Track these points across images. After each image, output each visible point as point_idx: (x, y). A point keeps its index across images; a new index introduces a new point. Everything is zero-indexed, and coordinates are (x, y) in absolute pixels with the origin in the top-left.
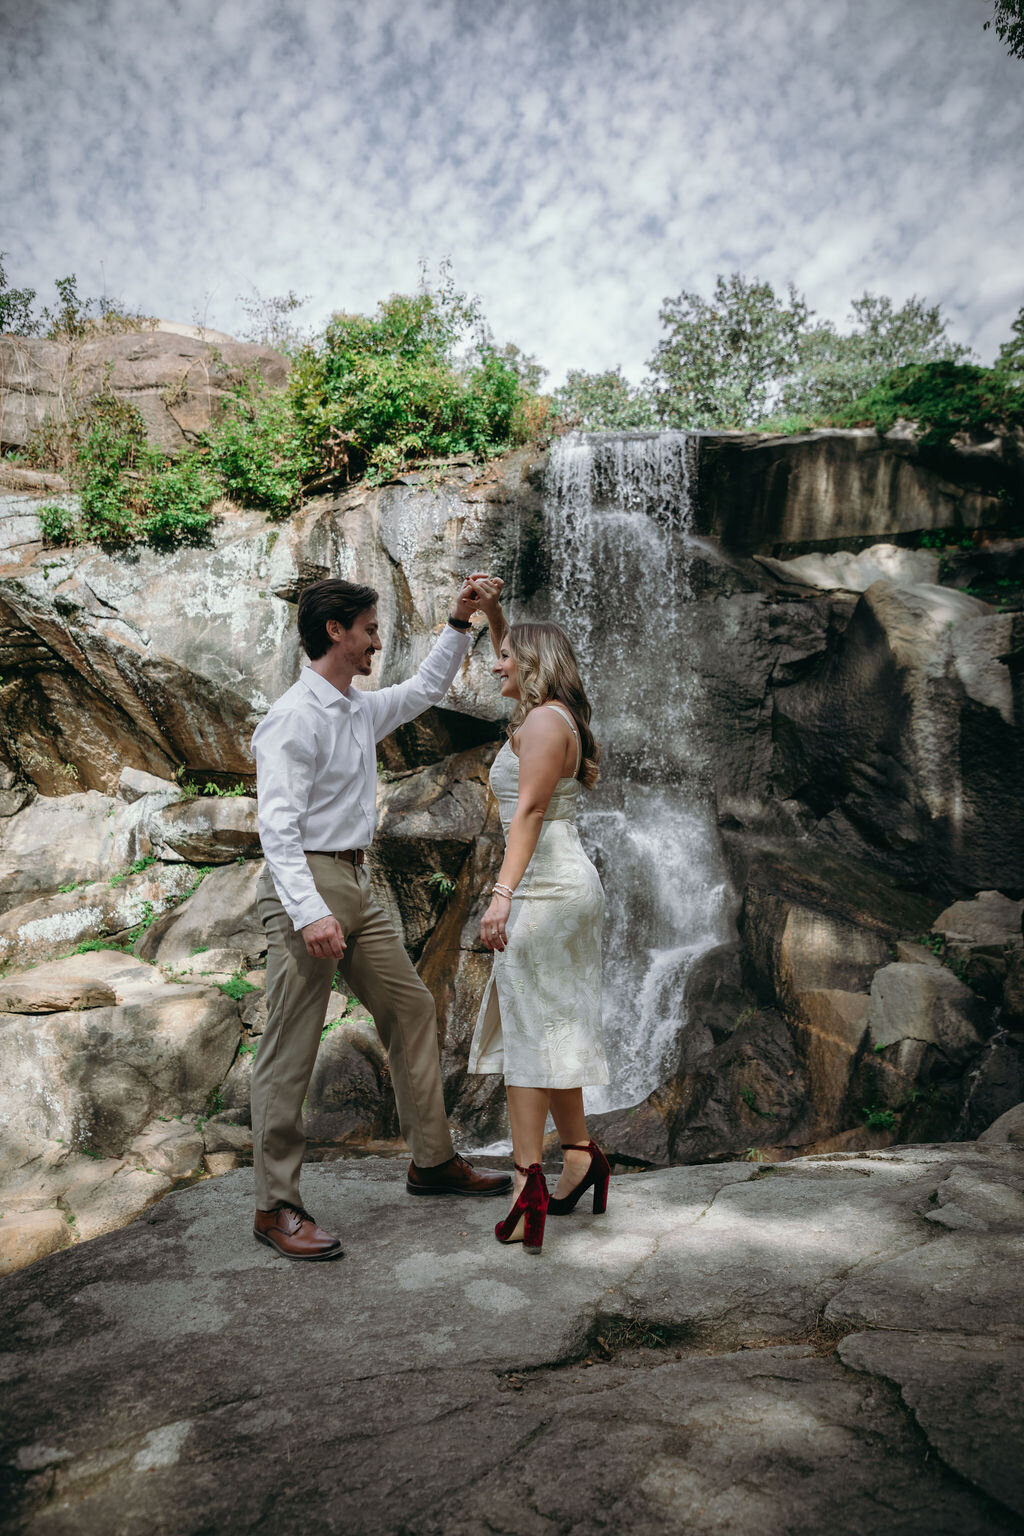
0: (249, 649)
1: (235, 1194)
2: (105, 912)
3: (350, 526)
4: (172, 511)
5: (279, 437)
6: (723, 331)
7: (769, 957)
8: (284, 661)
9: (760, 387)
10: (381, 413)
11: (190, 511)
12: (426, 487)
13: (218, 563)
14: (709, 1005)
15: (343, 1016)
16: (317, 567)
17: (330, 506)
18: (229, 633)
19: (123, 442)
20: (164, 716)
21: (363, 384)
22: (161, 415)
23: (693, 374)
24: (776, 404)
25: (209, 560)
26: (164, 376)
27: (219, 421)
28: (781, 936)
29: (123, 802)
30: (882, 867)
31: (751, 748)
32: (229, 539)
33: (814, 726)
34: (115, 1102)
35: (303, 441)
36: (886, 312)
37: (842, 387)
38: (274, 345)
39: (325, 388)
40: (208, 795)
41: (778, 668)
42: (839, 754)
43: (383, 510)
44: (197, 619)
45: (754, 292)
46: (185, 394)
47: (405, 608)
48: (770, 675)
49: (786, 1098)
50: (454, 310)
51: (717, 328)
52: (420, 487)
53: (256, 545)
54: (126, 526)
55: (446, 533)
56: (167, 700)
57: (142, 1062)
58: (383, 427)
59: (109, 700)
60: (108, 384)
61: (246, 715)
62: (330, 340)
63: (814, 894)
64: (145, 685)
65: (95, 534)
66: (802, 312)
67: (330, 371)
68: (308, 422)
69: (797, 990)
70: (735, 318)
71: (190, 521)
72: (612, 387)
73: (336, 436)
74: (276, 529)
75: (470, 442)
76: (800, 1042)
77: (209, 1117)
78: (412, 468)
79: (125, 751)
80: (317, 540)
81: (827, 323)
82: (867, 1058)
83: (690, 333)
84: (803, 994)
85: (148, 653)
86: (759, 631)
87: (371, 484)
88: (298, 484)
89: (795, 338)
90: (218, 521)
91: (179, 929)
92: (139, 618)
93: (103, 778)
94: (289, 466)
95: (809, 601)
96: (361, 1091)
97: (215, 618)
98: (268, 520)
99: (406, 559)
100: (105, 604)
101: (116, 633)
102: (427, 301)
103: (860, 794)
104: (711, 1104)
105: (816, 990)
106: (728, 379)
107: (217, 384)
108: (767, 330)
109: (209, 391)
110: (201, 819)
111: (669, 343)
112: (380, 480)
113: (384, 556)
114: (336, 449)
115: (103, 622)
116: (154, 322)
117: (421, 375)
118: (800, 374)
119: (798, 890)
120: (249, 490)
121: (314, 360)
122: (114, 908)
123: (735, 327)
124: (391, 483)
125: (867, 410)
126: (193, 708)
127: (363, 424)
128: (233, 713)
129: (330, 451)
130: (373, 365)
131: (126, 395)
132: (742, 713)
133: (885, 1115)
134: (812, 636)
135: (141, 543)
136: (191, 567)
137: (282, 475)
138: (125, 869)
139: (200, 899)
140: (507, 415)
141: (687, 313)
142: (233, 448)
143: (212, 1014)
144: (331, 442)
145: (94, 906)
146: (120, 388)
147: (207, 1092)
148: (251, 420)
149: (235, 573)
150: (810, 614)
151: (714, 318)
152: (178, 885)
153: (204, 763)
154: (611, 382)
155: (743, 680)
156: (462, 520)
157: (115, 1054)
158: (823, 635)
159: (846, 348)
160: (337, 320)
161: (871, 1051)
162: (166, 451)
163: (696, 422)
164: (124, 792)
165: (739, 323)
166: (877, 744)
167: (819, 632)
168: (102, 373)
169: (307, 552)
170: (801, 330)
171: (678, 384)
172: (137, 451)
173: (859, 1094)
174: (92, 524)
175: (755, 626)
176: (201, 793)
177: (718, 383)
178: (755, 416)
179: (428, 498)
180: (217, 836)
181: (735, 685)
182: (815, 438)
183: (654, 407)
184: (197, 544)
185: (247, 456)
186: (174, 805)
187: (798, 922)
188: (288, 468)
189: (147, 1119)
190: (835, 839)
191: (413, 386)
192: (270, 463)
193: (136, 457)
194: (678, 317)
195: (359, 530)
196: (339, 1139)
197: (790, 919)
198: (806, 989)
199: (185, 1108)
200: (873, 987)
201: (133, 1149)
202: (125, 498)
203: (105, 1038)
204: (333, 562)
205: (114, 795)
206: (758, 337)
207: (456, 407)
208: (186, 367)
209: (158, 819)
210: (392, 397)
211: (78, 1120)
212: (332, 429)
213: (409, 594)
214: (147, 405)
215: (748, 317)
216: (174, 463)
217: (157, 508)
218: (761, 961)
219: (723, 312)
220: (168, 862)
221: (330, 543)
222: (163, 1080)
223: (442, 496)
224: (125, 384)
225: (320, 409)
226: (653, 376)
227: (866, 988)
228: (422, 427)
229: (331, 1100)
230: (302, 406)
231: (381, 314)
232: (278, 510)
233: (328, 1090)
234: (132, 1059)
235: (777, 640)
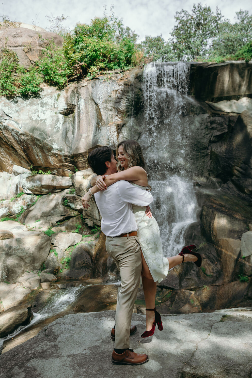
0: (52, 130)
1: (70, 326)
2: (9, 209)
3: (82, 92)
4: (28, 87)
5: (61, 63)
6: (194, 23)
7: (210, 228)
8: (63, 133)
9: (205, 41)
10: (92, 56)
11: (33, 87)
12: (106, 80)
13: (42, 103)
14: (191, 241)
15: (81, 241)
16: (72, 105)
17: (76, 86)
18: (46, 125)
19: (12, 65)
20: (26, 150)
21: (87, 47)
22: (23, 55)
23: (184, 37)
24: (210, 46)
25: (39, 102)
26: (24, 43)
27: (42, 58)
28: (214, 222)
29: (14, 175)
30: (243, 199)
31: (204, 162)
32: (45, 95)
33: (223, 155)
34: (14, 267)
35: (68, 65)
36: (247, 16)
37: (231, 41)
38: (58, 33)
39: (75, 48)
40: (40, 174)
41: (212, 137)
42: (231, 164)
43: (93, 87)
44: (36, 120)
45: (205, 10)
46: (31, 49)
47: (99, 118)
48: (210, 139)
49: (215, 271)
50: (114, 23)
51: (193, 22)
52: (104, 80)
53: (54, 97)
54: (14, 91)
55: (112, 95)
56: (27, 145)
57: (22, 255)
58: (93, 61)
59: (9, 145)
60: (6, 45)
61: (51, 150)
62: (76, 32)
63: (223, 208)
64: (20, 141)
65: (4, 93)
66: (220, 16)
67: (76, 42)
68: (69, 59)
69: (218, 238)
70: (198, 18)
71: (33, 90)
72: (159, 41)
73: (78, 64)
74: (60, 93)
75: (119, 66)
76: (219, 254)
77: (41, 271)
78: (101, 74)
79: (14, 160)
80: (72, 96)
81: (227, 20)
82: (240, 260)
83: (184, 23)
84: (221, 239)
85: (21, 131)
86: (207, 126)
87: (88, 79)
88: (66, 78)
89: (217, 25)
90: (42, 90)
91: (31, 214)
92: (18, 120)
93: (8, 168)
94: (64, 73)
95: (222, 116)
96: (87, 264)
97: (41, 120)
98: (57, 89)
99: (100, 103)
100: (8, 116)
101: (11, 125)
102: (106, 20)
103: (237, 176)
104: (192, 271)
105: (224, 239)
106: (195, 39)
107: (41, 46)
108: (208, 22)
109: (38, 48)
110: (38, 181)
111: (177, 26)
112: (91, 77)
113: (93, 102)
114: (78, 68)
115: (7, 121)
116: (20, 24)
117: (104, 43)
118: (218, 37)
119: (219, 207)
120: (51, 80)
121: (71, 39)
122: (12, 208)
123: (198, 21)
124: (94, 78)
125: (242, 54)
126: (35, 148)
127: (86, 60)
128: (48, 150)
129: (76, 68)
130: (90, 40)
131: (12, 48)
132: (202, 151)
133: (245, 278)
134: (223, 127)
135: (19, 96)
136: (34, 104)
137: (61, 75)
138: (15, 196)
139: (38, 205)
140: (131, 56)
141: (183, 17)
142: (46, 67)
143: (42, 240)
144: (76, 65)
145: (6, 207)
146: (10, 46)
147: (41, 264)
148: (51, 58)
149: (47, 106)
150: (223, 120)
151: (192, 18)
152: (31, 201)
153: (38, 164)
154: (159, 39)
155: (202, 141)
156: (117, 91)
157: (13, 253)
158: (227, 127)
159: (233, 28)
160: (78, 26)
161: (241, 258)
162: (25, 67)
163: (185, 52)
164: (14, 172)
165: (199, 20)
166: (243, 162)
167: (226, 126)
168: (4, 41)
169: (69, 100)
170: (219, 22)
171: (180, 40)
172: (16, 67)
173: (237, 271)
174: (3, 90)
175: (206, 124)
176: (38, 173)
177: (192, 40)
178: (203, 50)
179: (106, 84)
180: (42, 187)
181: (199, 142)
182: (226, 64)
183: (172, 48)
184: (36, 97)
185: (50, 69)
186: (30, 177)
187: (219, 217)
188: (63, 73)
189: (23, 272)
190: (229, 190)
191: (102, 47)
192: (58, 71)
193: (16, 69)
194: (180, 18)
195: (85, 93)
196: (80, 278)
197: (216, 216)
198: (221, 238)
199: (34, 269)
200: (242, 238)
201: (19, 281)
202: (13, 83)
203: (10, 248)
204: (77, 103)
205: (11, 173)
206: (205, 25)
207: (114, 55)
208: (31, 40)
209: (24, 181)
210: (95, 51)
211: (3, 272)
212: (77, 61)
213: (101, 114)
214: (19, 52)
215: (202, 18)
216: (28, 71)
217: (23, 86)
218: (207, 229)
219: (195, 16)
220: (28, 194)
221: (76, 97)
222: (27, 260)
223: (110, 83)
224: (12, 45)
225: (73, 54)
226: (172, 37)
227: (239, 238)
228: (104, 61)
229: (78, 266)
230: (68, 54)
231: (92, 24)
232: (61, 87)
233: (77, 263)
234: (18, 254)
235: (213, 128)
